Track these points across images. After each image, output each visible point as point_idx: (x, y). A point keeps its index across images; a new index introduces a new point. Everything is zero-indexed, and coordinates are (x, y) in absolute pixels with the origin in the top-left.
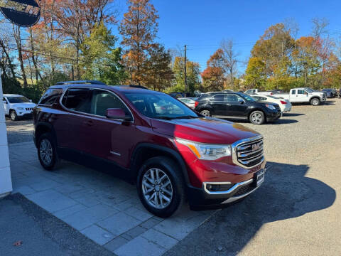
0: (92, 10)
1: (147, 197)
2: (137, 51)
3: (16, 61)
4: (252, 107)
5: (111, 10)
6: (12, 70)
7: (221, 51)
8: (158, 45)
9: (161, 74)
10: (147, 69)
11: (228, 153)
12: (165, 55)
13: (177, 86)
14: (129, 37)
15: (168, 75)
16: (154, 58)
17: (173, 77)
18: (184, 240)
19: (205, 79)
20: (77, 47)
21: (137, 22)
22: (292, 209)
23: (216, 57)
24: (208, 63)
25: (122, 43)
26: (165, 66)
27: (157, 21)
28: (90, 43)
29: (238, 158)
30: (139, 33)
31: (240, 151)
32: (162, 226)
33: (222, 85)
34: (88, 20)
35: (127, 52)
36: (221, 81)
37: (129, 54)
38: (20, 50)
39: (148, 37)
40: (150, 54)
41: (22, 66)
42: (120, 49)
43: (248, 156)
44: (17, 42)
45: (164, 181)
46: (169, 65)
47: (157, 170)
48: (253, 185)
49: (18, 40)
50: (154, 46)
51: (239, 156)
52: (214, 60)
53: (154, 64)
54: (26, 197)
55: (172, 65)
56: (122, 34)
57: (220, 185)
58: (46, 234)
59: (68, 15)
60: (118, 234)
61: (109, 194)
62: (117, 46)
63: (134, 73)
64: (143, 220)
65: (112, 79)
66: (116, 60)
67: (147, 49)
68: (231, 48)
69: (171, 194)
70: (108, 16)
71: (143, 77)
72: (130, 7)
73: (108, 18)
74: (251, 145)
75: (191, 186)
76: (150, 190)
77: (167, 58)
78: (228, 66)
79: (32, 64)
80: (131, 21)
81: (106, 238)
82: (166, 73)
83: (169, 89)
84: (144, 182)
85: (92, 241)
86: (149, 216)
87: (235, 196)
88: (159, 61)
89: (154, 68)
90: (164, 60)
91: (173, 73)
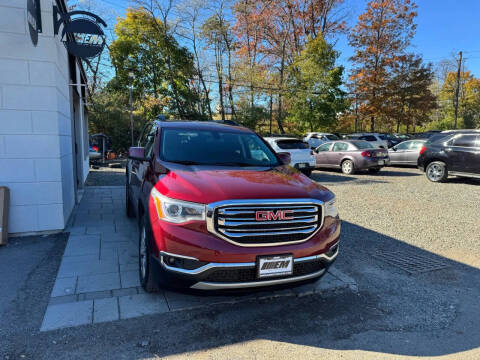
2: (375, 69)
5: (341, 14)
8: (412, 56)
9: (413, 102)
11: (204, 216)
12: (423, 70)
14: (363, 49)
15: (429, 102)
16: (402, 78)
17: (435, 106)
18: (127, 320)
20: (281, 71)
21: (378, 26)
25: (353, 59)
26: (423, 88)
27: (414, 19)
29: (217, 226)
30: (380, 42)
31: (223, 216)
34: (307, 33)
35: (358, 72)
37: (361, 76)
39: (395, 47)
40: (395, 72)
41: (221, 100)
42: (342, 69)
44: (218, 71)
46: (430, 88)
50: (403, 59)
51: (221, 222)
55: (437, 86)
56: (353, 45)
60: (79, 292)
65: (325, 112)
67: (391, 64)
70: (335, 23)
72: (369, 5)
73: (336, 26)
74: (255, 210)
77: (424, 76)
80: (369, 24)
81: (64, 292)
82: (422, 99)
88: (411, 81)
89: (399, 92)
90: (420, 79)
91: (434, 99)
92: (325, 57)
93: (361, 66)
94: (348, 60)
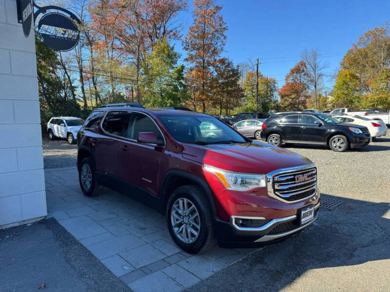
0: (155, 26)
1: (176, 229)
2: (203, 68)
3: (76, 83)
4: (333, 130)
5: (175, 25)
6: (73, 92)
7: (303, 64)
9: (229, 93)
10: (212, 87)
11: (263, 184)
12: (233, 70)
13: (248, 106)
14: (194, 53)
15: (238, 93)
16: (221, 75)
17: (243, 96)
18: (207, 279)
19: (282, 97)
20: (138, 66)
21: (203, 36)
22: (352, 255)
23: (297, 70)
24: (287, 78)
25: (186, 60)
26: (234, 83)
27: (225, 33)
28: (151, 61)
29: (275, 190)
30: (205, 48)
31: (277, 182)
32: (187, 262)
33: (304, 103)
34: (150, 37)
35: (191, 70)
36: (302, 99)
37: (194, 72)
38: (81, 71)
39: (215, 52)
40: (216, 71)
41: (83, 88)
42: (183, 67)
43: (290, 189)
44: (79, 63)
45: (192, 212)
46: (239, 82)
47: (185, 200)
48: (297, 222)
49: (80, 61)
50: (222, 61)
51: (276, 187)
52: (295, 74)
53: (220, 81)
54: (59, 222)
55: (242, 82)
56: (186, 49)
57: (251, 220)
58: (68, 261)
59: (130, 32)
60: (138, 267)
61: (142, 225)
62: (180, 63)
63: (198, 93)
64: (169, 255)
65: (173, 99)
66: (178, 79)
67: (213, 65)
68: (315, 59)
69: (199, 227)
70: (171, 31)
71: (208, 96)
72: (195, 20)
73: (171, 33)
74: (295, 175)
75: (218, 220)
76: (179, 222)
77: (236, 74)
78: (312, 81)
79: (92, 85)
80: (196, 35)
81: (124, 269)
82: (235, 90)
83: (237, 109)
84: (173, 213)
85: (109, 271)
86: (178, 250)
87: (271, 233)
88: (226, 78)
89: (220, 85)
90: (232, 76)
91: (242, 91)
92: (170, 57)
93: (193, 65)
94: (184, 60)
